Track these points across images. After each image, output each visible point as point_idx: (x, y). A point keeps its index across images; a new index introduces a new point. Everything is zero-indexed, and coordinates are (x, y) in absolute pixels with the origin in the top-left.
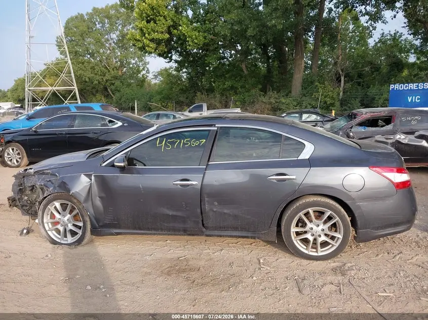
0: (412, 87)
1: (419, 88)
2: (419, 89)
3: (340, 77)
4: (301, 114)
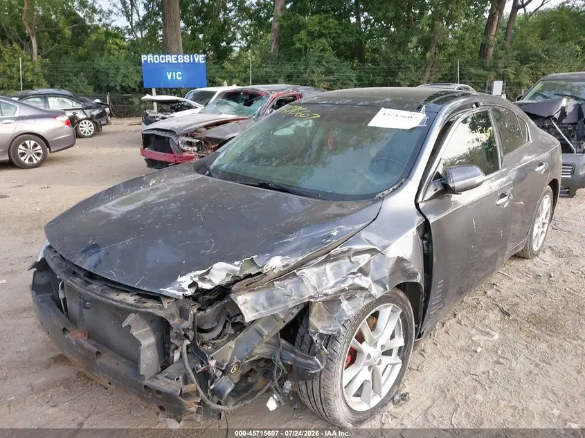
0: (170, 59)
1: (179, 61)
2: (178, 63)
3: (29, 37)
4: (45, 97)
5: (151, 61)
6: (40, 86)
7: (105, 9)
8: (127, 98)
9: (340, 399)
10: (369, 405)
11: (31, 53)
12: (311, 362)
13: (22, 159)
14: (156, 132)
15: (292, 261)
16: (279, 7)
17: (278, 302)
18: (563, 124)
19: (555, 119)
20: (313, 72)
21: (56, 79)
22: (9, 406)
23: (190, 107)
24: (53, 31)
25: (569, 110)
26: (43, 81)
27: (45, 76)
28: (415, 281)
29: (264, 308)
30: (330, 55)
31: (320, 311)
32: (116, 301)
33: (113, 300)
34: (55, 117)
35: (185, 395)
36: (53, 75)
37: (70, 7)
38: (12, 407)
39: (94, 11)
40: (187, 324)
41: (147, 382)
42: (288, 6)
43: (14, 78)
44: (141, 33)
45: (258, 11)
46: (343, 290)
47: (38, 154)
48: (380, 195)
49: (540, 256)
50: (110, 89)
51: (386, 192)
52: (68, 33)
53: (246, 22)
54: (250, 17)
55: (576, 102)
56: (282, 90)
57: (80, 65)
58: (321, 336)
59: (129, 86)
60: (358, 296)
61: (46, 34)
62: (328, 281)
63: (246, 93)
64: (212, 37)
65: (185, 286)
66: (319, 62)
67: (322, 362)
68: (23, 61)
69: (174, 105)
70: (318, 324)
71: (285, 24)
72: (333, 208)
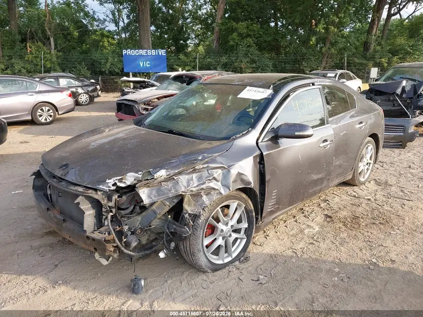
0: (142, 53)
1: (148, 54)
3: (49, 38)
4: (57, 78)
5: (129, 54)
6: (55, 71)
7: (101, 18)
8: (113, 79)
9: (202, 253)
10: (223, 261)
11: (50, 49)
12: (184, 230)
13: (40, 119)
14: (125, 102)
15: (172, 172)
16: (220, 16)
17: (164, 194)
18: (403, 98)
19: (397, 95)
20: (242, 62)
21: (66, 66)
22: (18, 255)
23: (153, 85)
24: (65, 33)
25: (407, 89)
26: (58, 68)
27: (59, 64)
28: (249, 187)
29: (155, 197)
30: (254, 50)
31: (189, 201)
32: (73, 190)
33: (72, 189)
34: (62, 92)
35: (108, 241)
36: (65, 64)
37: (78, 16)
38: (19, 256)
39: (94, 19)
40: (112, 204)
41: (88, 234)
42: (227, 15)
43: (38, 65)
44: (125, 34)
45: (206, 19)
46: (202, 189)
47: (51, 116)
48: (234, 137)
49: (366, 185)
50: (102, 73)
51: (238, 136)
52: (76, 34)
53: (198, 26)
54: (201, 22)
55: (413, 83)
56: (212, 74)
57: (82, 57)
58: (190, 215)
59: (114, 71)
60: (212, 193)
61: (61, 35)
62: (194, 184)
63: (187, 76)
64: (173, 37)
65: (110, 185)
66: (246, 55)
67: (190, 230)
68: (44, 53)
69: (142, 84)
70: (189, 208)
71: (223, 28)
72: (205, 145)
